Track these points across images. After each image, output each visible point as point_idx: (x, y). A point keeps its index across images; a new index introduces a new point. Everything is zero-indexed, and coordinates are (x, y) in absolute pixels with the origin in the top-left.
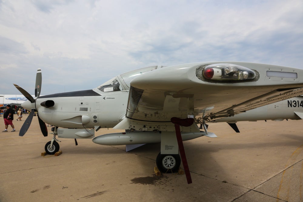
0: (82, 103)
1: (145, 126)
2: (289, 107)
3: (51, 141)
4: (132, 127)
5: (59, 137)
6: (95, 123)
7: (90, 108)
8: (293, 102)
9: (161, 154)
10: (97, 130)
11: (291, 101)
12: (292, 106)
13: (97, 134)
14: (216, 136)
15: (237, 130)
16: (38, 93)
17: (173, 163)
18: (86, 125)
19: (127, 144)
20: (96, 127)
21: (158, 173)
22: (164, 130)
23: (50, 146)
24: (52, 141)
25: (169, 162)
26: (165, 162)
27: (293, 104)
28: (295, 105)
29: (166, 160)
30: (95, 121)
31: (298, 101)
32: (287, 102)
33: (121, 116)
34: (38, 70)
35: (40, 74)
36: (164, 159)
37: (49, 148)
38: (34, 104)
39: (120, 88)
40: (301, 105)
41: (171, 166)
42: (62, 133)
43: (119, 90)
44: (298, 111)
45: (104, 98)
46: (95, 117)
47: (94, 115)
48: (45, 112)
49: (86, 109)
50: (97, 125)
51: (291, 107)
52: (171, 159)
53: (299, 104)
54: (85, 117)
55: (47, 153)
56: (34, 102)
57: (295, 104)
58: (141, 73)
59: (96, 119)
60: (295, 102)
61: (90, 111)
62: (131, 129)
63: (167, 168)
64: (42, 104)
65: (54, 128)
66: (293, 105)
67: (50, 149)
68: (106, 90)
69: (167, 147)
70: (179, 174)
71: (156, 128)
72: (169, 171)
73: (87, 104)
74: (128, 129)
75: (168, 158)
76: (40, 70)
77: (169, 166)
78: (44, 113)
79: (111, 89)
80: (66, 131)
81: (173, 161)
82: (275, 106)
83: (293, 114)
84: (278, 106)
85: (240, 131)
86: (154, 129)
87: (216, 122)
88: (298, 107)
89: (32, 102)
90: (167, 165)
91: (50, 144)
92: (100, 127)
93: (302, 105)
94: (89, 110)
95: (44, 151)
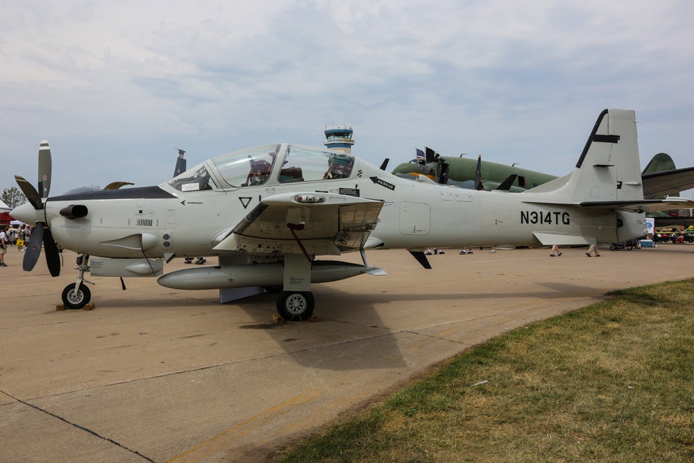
0: (141, 212)
1: (260, 246)
2: (522, 222)
3: (75, 284)
4: (242, 247)
5: (93, 275)
6: (166, 248)
7: (158, 221)
8: (531, 215)
9: (284, 290)
10: (168, 262)
11: (527, 212)
12: (530, 221)
13: (167, 268)
14: (385, 274)
15: (427, 265)
16: (45, 189)
17: (302, 306)
18: (148, 252)
19: (224, 288)
20: (167, 256)
21: (279, 319)
22: (289, 252)
23: (73, 292)
24: (78, 282)
25: (296, 303)
26: (290, 304)
27: (531, 218)
28: (534, 220)
29: (291, 300)
30: (167, 244)
31: (541, 213)
32: (520, 214)
33: (216, 234)
34: (42, 145)
35: (48, 151)
36: (289, 299)
37: (70, 296)
38: (43, 211)
39: (211, 183)
40: (546, 221)
41: (299, 309)
42: (99, 267)
43: (209, 188)
44: (540, 231)
45: (183, 203)
46: (166, 237)
47: (165, 233)
48: (66, 227)
49: (149, 223)
50: (168, 251)
51: (527, 222)
52: (299, 299)
53: (544, 218)
54: (148, 236)
55: (67, 306)
56: (42, 208)
57: (534, 218)
58: (250, 157)
59: (168, 241)
60: (534, 215)
61: (157, 225)
62: (241, 249)
63: (293, 313)
64: (63, 213)
65: (81, 258)
66: (532, 221)
67: (72, 298)
68: (185, 187)
69: (293, 281)
70: (310, 321)
71: (276, 249)
72: (297, 318)
73: (151, 213)
74: (236, 249)
75: (295, 298)
76: (47, 145)
77: (297, 309)
78: (64, 229)
79: (196, 186)
80: (108, 263)
81: (302, 302)
82: (496, 221)
83: (532, 237)
84: (501, 222)
85: (431, 266)
86: (273, 250)
87: (386, 249)
88: (542, 223)
89: (37, 208)
90: (293, 309)
91: (74, 288)
92: (174, 256)
93: (548, 219)
94: (154, 223)
95: (61, 302)
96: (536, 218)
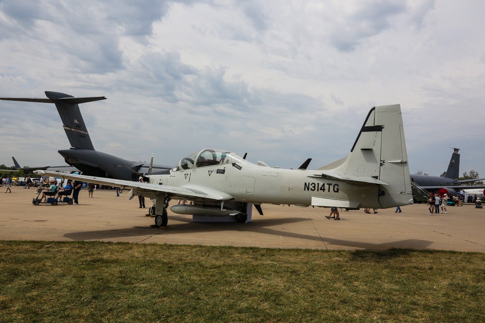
0: (161, 180)
2: (305, 190)
8: (311, 185)
11: (309, 183)
12: (310, 189)
26: (158, 220)
27: (311, 187)
28: (313, 189)
31: (318, 184)
32: (304, 185)
37: (150, 211)
40: (321, 189)
43: (179, 170)
44: (315, 196)
45: (171, 176)
51: (308, 190)
53: (320, 187)
60: (313, 185)
66: (311, 189)
79: (176, 169)
82: (289, 188)
84: (292, 189)
88: (318, 190)
90: (158, 223)
93: (323, 188)
96: (314, 187)
